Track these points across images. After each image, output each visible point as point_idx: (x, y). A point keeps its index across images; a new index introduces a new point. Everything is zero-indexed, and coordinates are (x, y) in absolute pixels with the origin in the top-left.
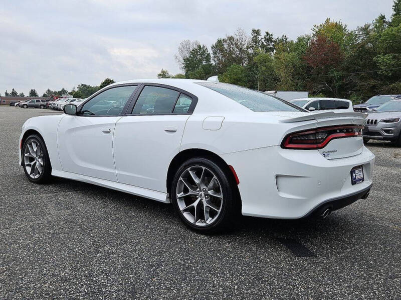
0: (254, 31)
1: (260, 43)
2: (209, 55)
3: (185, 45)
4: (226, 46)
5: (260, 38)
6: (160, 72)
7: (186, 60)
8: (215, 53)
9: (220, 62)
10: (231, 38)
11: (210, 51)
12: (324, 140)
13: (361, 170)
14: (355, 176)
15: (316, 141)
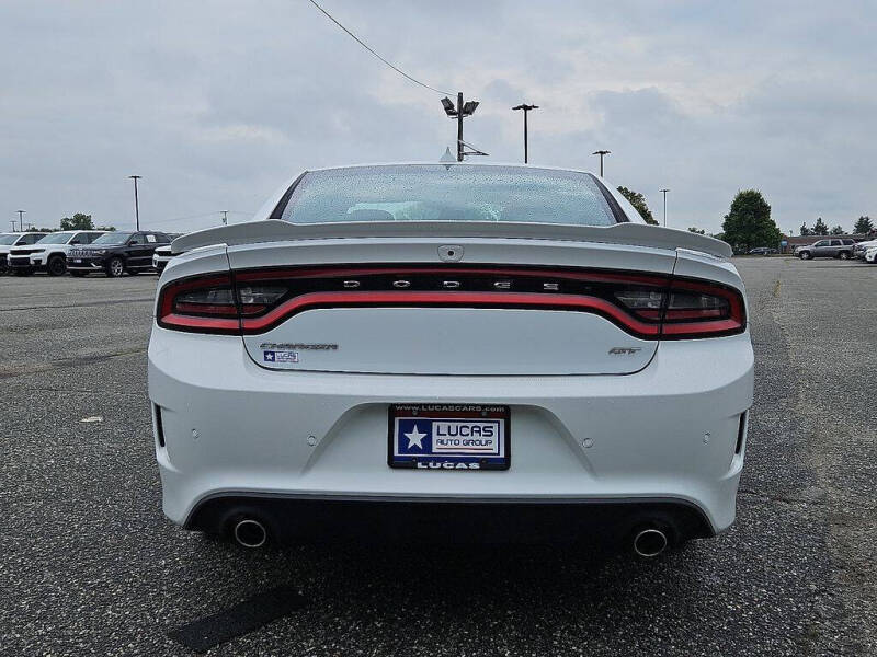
12: (270, 307)
13: (497, 428)
14: (427, 442)
15: (238, 311)
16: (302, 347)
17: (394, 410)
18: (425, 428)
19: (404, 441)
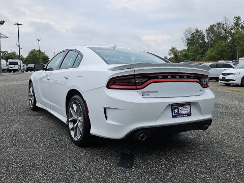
0: (236, 18)
1: (240, 26)
2: (204, 36)
3: (188, 31)
4: (215, 29)
5: (240, 22)
6: (171, 48)
7: (188, 40)
8: (208, 34)
9: (212, 40)
10: (219, 24)
11: (205, 33)
12: (143, 83)
13: (188, 107)
14: (178, 111)
15: (135, 84)
16: (151, 92)
17: (172, 105)
18: (178, 109)
19: (175, 111)
